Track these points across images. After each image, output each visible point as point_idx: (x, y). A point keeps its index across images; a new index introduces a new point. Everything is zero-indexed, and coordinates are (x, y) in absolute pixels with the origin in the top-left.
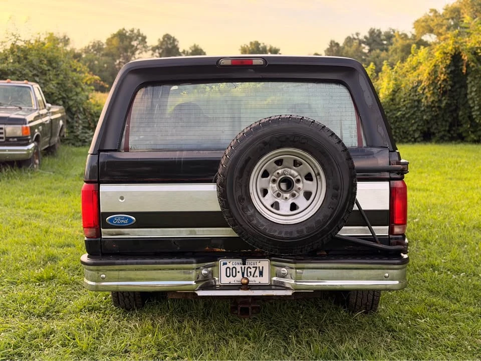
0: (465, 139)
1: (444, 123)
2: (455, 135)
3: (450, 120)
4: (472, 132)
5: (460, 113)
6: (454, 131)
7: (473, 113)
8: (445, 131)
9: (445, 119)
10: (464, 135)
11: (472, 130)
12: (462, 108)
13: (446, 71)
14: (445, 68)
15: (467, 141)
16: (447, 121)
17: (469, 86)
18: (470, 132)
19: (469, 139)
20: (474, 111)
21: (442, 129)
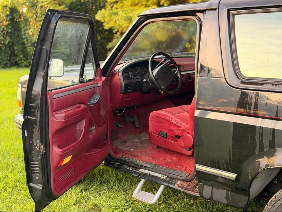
0: (20, 65)
1: (6, 55)
2: (14, 63)
3: (9, 52)
4: (24, 60)
5: (16, 48)
6: (13, 60)
7: (28, 48)
8: (7, 60)
9: (7, 52)
10: (19, 62)
11: (25, 59)
12: (16, 44)
13: (6, 19)
14: (5, 16)
15: (21, 67)
16: (8, 53)
17: (23, 29)
18: (23, 61)
19: (23, 65)
20: (28, 47)
21: (5, 59)
